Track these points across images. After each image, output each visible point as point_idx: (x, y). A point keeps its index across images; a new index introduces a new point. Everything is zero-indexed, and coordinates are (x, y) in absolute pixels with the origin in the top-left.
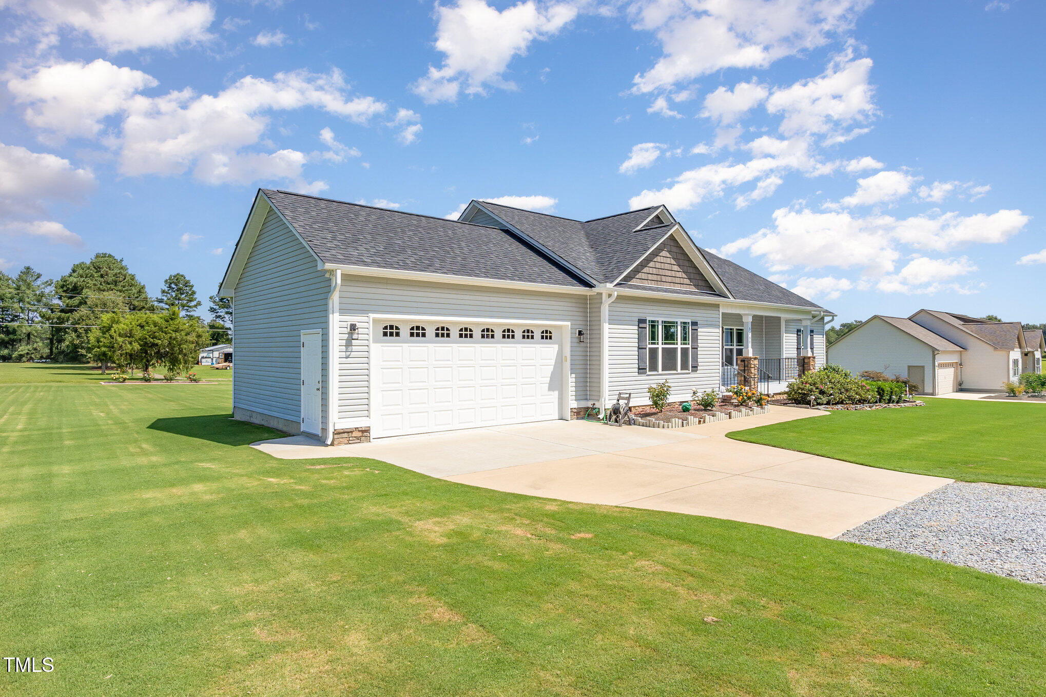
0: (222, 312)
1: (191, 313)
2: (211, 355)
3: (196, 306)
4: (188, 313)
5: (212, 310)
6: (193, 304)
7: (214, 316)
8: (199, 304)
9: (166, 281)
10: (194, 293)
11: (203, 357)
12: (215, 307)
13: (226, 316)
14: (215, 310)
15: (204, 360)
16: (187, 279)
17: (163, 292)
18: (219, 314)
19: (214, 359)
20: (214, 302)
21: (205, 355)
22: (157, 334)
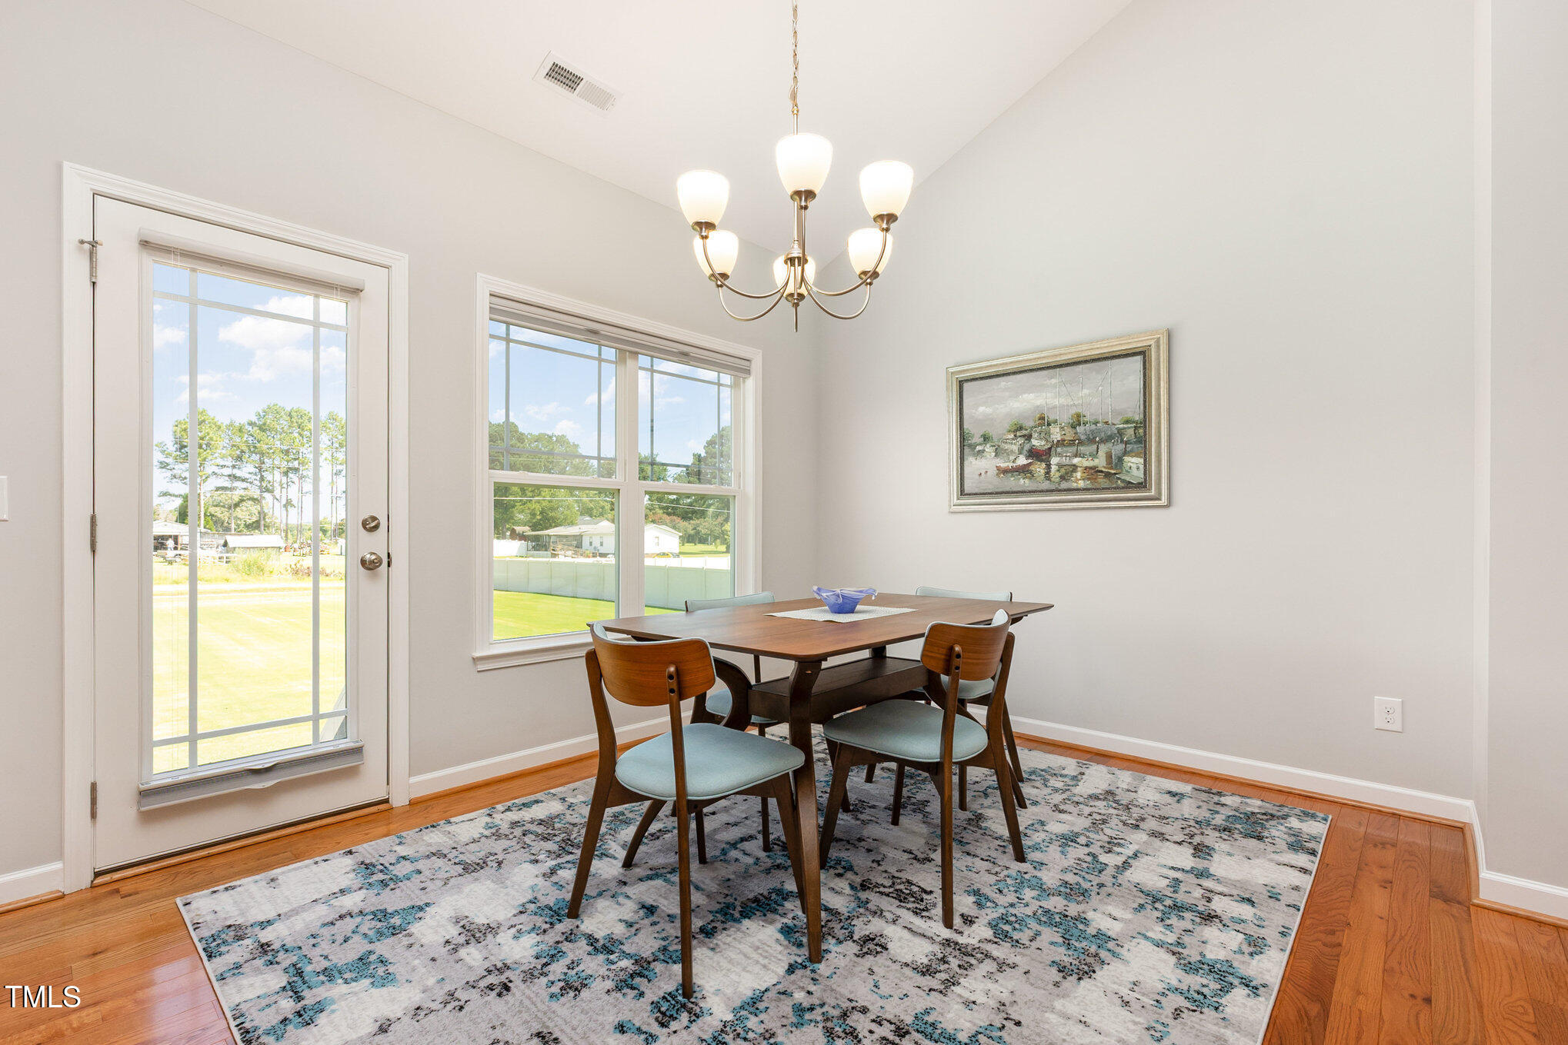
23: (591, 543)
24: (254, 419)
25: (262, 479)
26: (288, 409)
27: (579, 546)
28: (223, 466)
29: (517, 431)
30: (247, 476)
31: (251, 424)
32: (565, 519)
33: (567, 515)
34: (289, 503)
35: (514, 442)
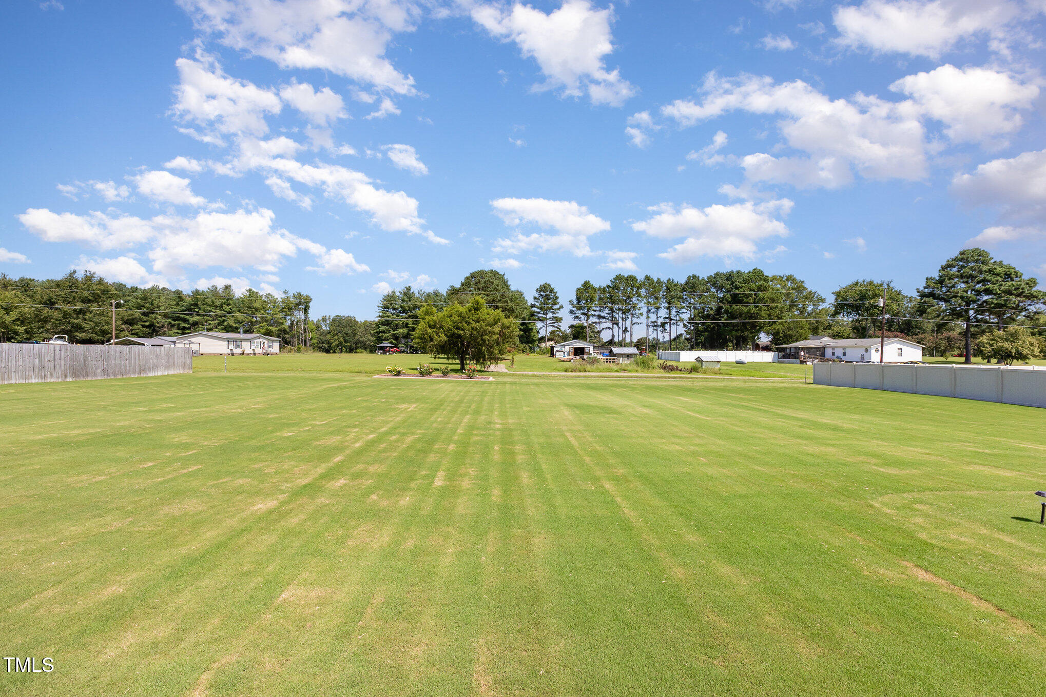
0: (579, 313)
1: (556, 315)
2: (563, 349)
3: (559, 309)
4: (554, 315)
5: (572, 312)
6: (557, 307)
7: (573, 316)
8: (561, 307)
9: (537, 290)
10: (557, 298)
11: (557, 351)
12: (573, 309)
13: (581, 316)
14: (574, 311)
15: (557, 353)
16: (552, 287)
17: (535, 298)
18: (577, 315)
19: (566, 353)
20: (572, 305)
21: (559, 349)
22: (460, 325)
23: (833, 354)
24: (610, 284)
25: (612, 317)
26: (626, 276)
27: (823, 355)
28: (595, 311)
29: (763, 275)
30: (606, 315)
31: (608, 287)
32: (801, 336)
33: (802, 333)
34: (626, 330)
35: (762, 282)
